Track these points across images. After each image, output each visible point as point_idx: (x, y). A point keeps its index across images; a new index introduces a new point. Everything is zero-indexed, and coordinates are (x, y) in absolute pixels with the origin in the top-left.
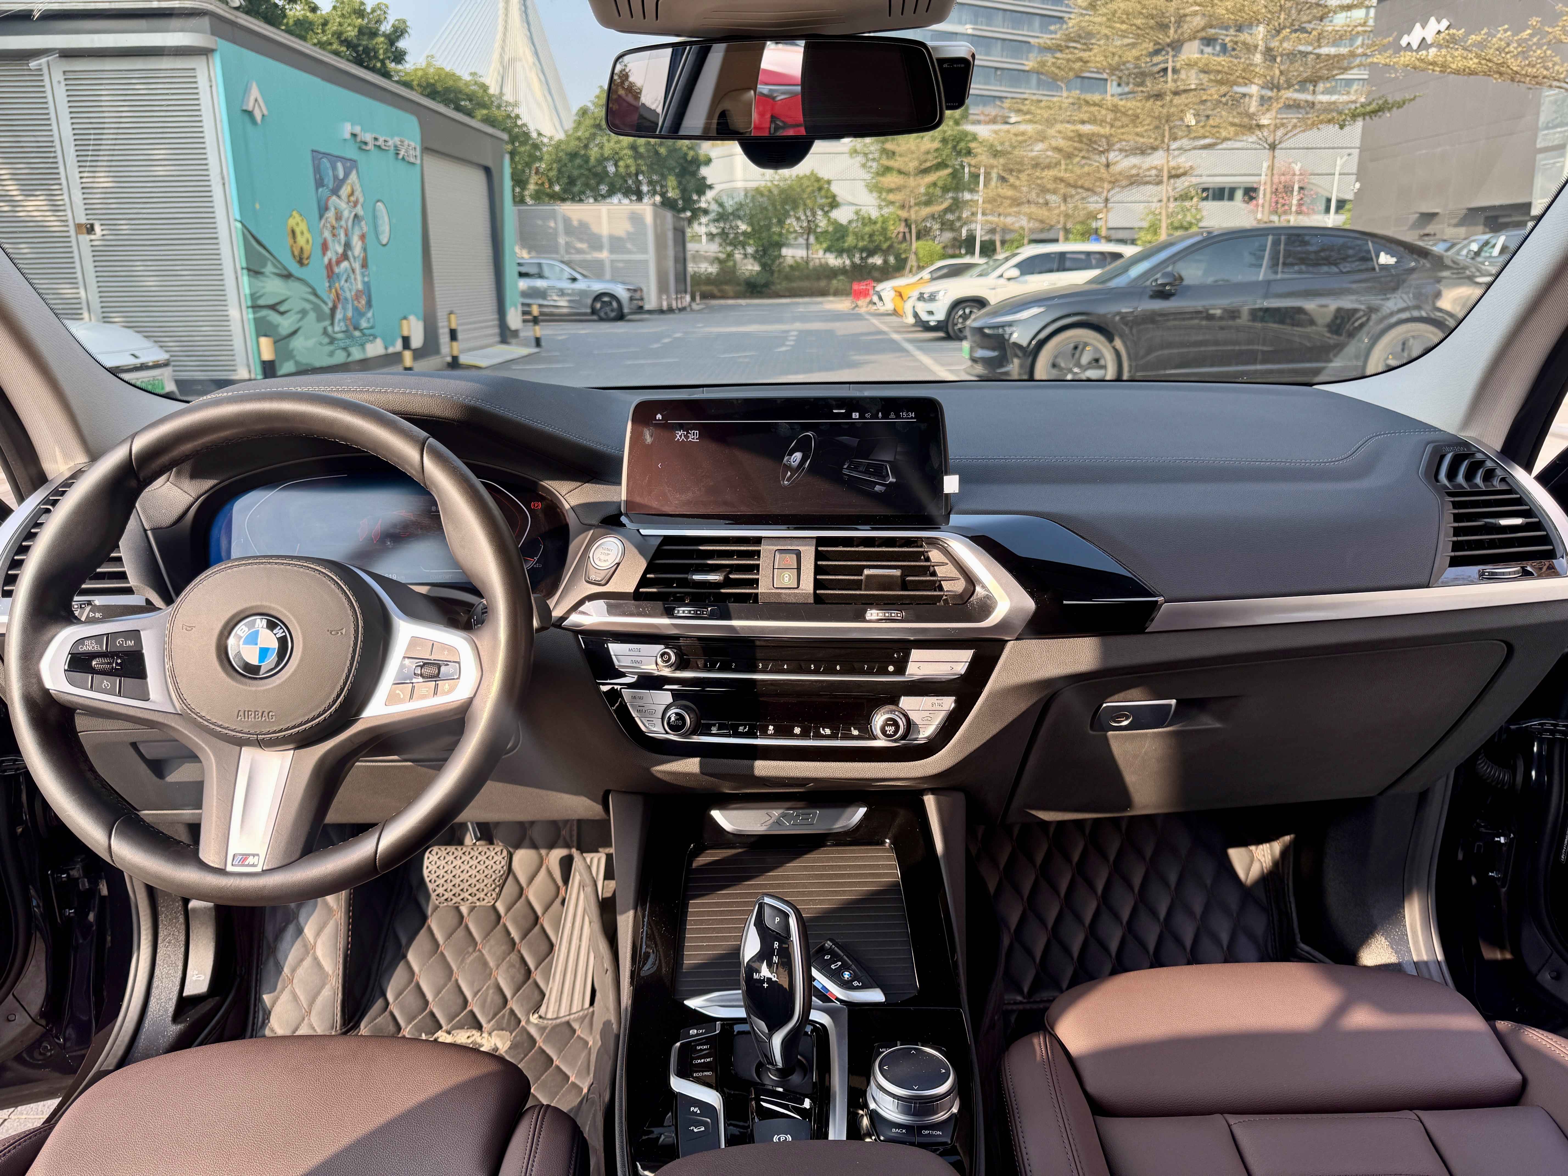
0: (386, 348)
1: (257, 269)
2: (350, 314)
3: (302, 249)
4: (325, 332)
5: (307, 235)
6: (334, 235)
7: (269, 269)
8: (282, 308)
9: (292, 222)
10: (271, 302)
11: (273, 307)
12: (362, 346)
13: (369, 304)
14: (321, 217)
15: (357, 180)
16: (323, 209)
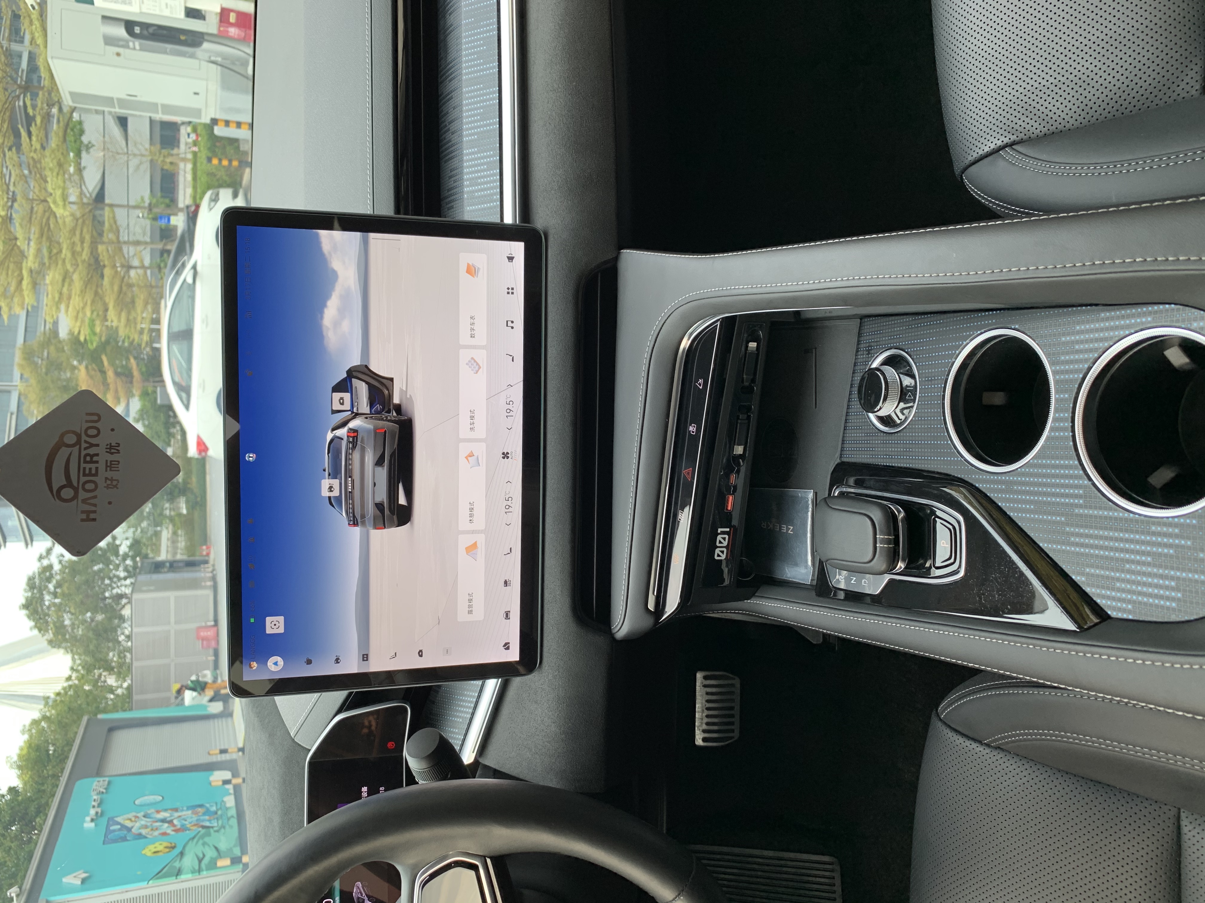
0: (230, 794)
2: (207, 817)
3: (166, 847)
4: (217, 831)
5: (157, 844)
6: (157, 829)
7: (177, 864)
8: (201, 856)
9: (149, 854)
10: (197, 862)
11: (200, 861)
12: (227, 809)
13: (201, 806)
14: (145, 837)
15: (122, 817)
16: (140, 836)
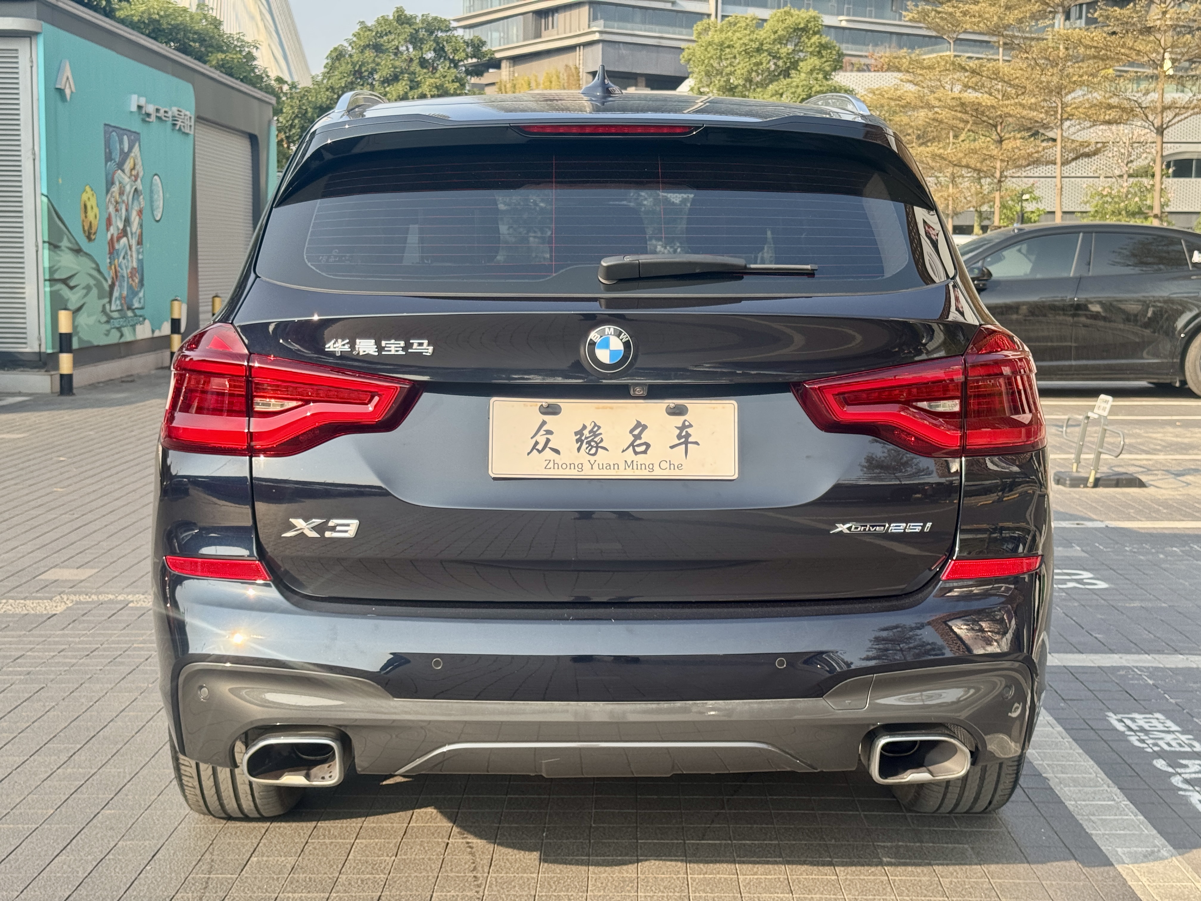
0: (153, 331)
1: (55, 242)
2: (125, 293)
3: (91, 225)
4: (104, 311)
5: (96, 210)
6: (117, 210)
7: (65, 243)
8: (72, 284)
9: (85, 197)
10: (64, 276)
11: (65, 281)
12: (133, 326)
13: (141, 283)
14: (108, 191)
15: (138, 155)
16: (110, 183)
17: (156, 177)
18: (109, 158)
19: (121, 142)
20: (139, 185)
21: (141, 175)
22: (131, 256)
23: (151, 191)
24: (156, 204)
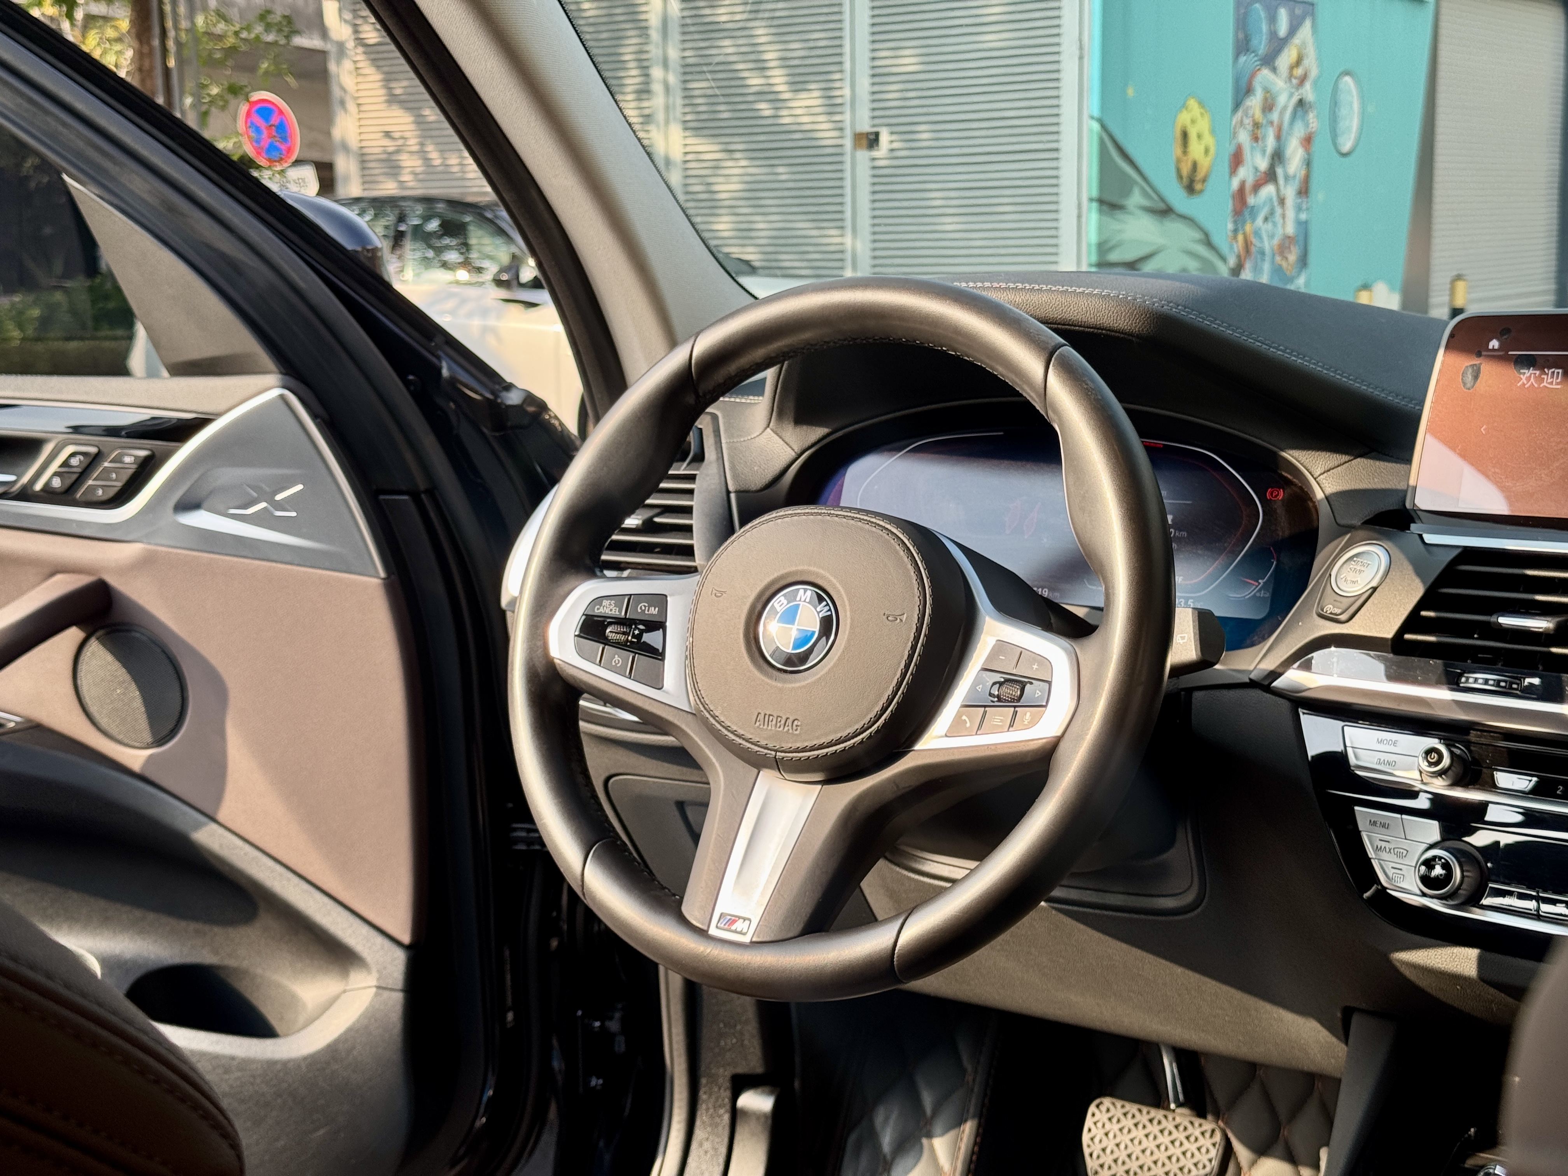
1: (1114, 199)
3: (1195, 166)
5: (1208, 140)
6: (1256, 139)
7: (1135, 199)
9: (1184, 118)
11: (1131, 266)
13: (1303, 261)
14: (1237, 106)
15: (1310, 41)
16: (1243, 91)
17: (1347, 79)
18: (1243, 46)
19: (1273, 19)
20: (1308, 92)
21: (1314, 73)
22: (1284, 216)
23: (1335, 104)
24: (1342, 125)
